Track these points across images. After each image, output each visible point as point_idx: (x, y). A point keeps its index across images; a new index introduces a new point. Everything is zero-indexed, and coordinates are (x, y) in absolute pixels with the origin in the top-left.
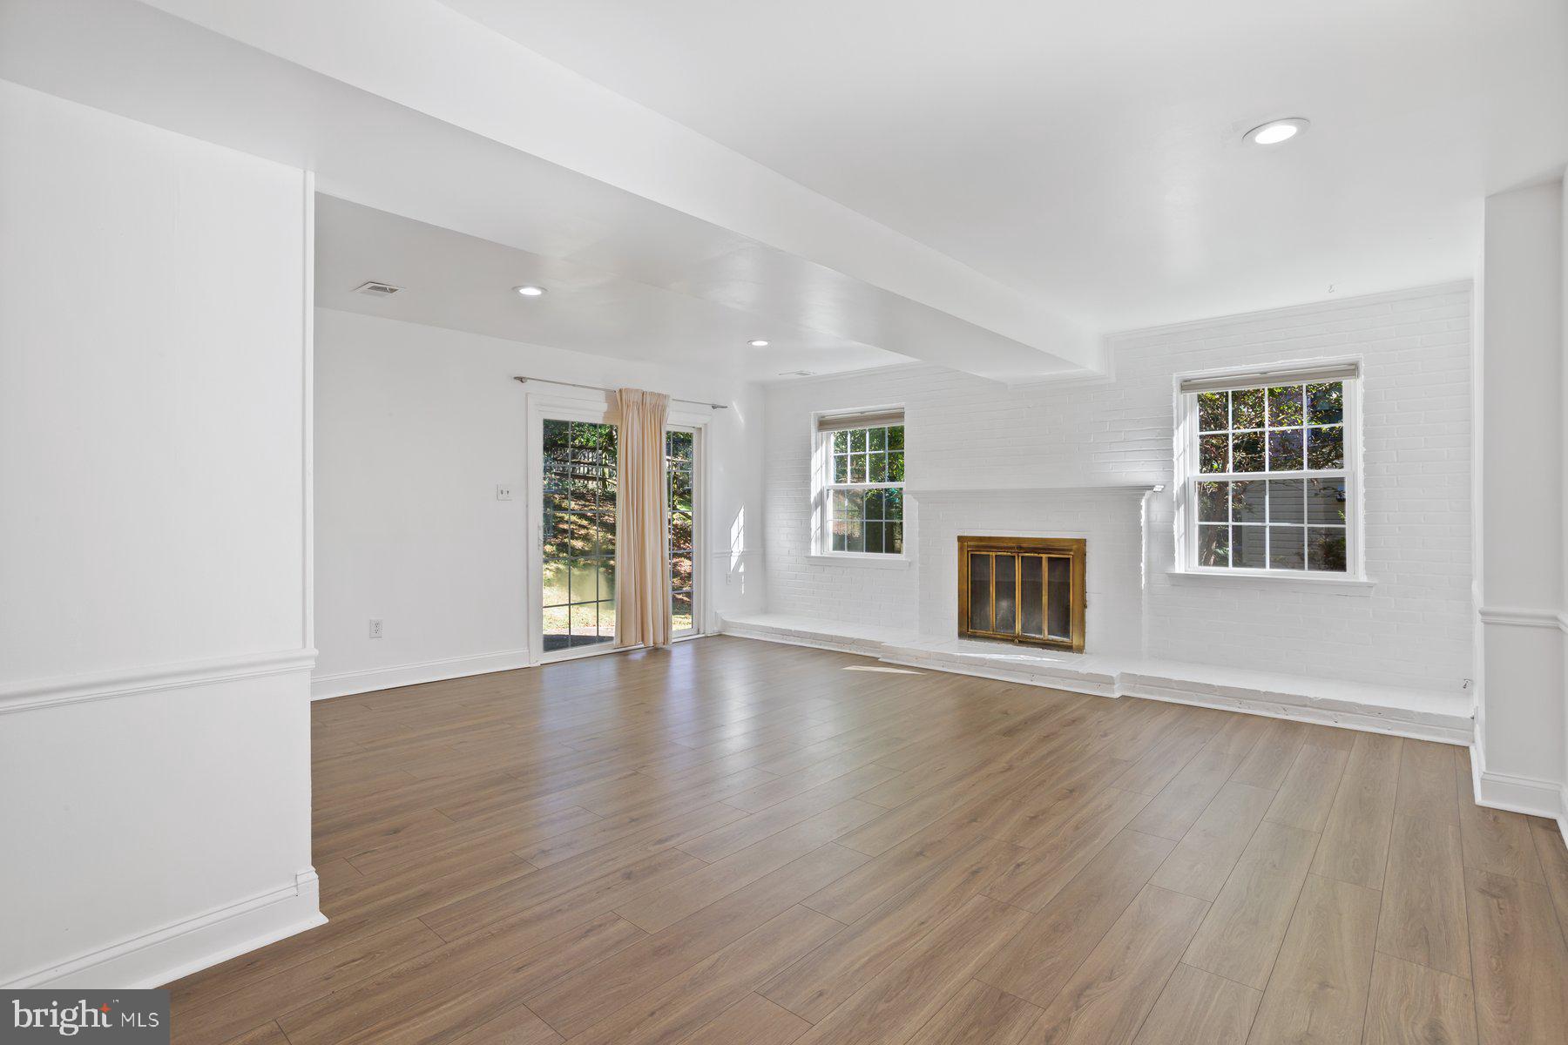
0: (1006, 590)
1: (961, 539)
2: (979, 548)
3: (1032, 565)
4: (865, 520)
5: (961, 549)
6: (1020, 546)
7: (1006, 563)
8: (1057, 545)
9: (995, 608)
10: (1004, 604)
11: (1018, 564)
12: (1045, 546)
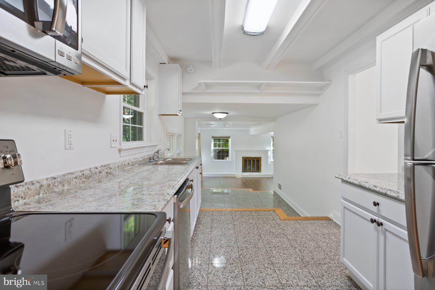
0: (250, 164)
1: (243, 157)
2: (245, 158)
3: (254, 161)
4: (217, 154)
5: (243, 159)
6: (252, 158)
7: (250, 161)
8: (257, 158)
9: (248, 167)
10: (249, 166)
11: (252, 161)
12: (256, 158)
